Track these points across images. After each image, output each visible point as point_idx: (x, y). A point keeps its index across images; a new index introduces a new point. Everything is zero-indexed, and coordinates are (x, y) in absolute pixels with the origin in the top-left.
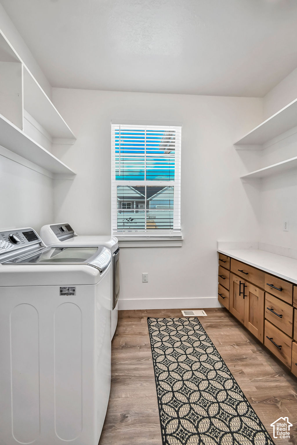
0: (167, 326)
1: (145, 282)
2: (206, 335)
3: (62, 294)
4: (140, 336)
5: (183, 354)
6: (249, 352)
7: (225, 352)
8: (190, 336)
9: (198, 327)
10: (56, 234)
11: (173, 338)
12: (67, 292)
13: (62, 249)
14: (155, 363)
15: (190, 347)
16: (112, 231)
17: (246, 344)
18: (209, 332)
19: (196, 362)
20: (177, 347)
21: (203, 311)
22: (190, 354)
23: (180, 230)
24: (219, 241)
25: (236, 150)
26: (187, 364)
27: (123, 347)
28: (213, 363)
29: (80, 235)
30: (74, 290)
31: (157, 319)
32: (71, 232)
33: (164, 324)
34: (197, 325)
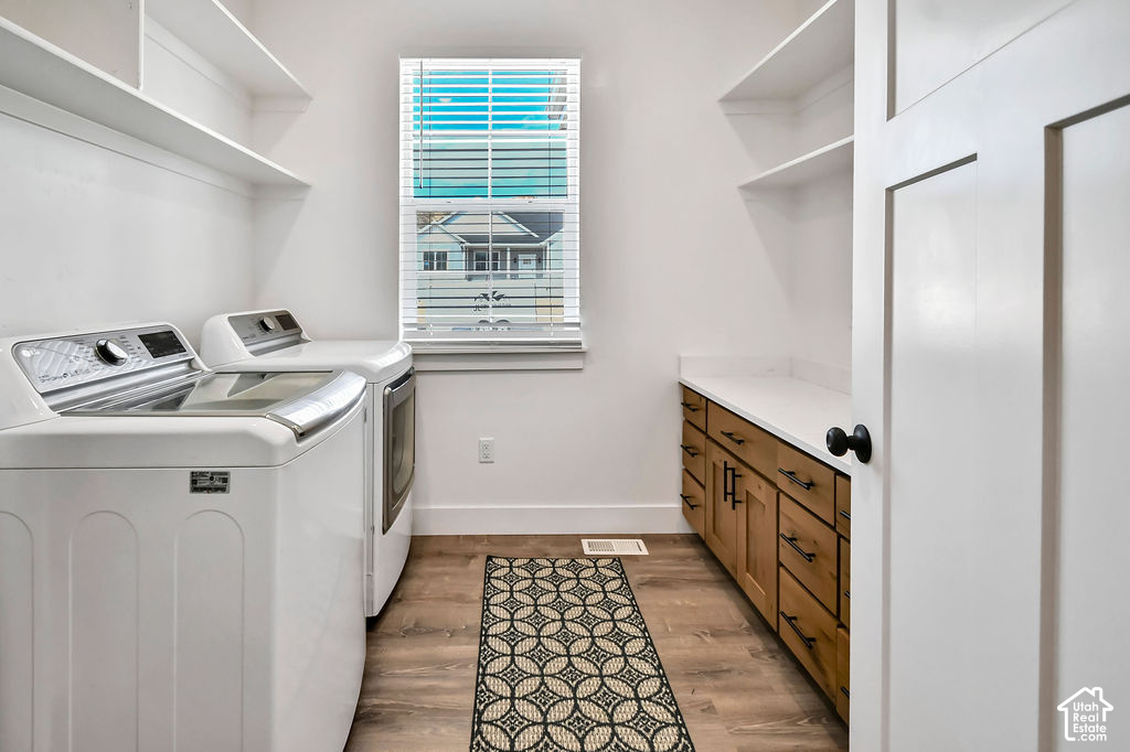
0: (534, 579)
1: (486, 461)
2: (633, 606)
3: (195, 489)
4: (457, 605)
5: (560, 656)
6: (741, 653)
7: (675, 652)
8: (589, 608)
9: (614, 585)
10: (244, 339)
11: (545, 611)
12: (207, 484)
13: (263, 375)
14: (482, 675)
15: (584, 637)
16: (402, 330)
17: (736, 634)
18: (645, 598)
19: (590, 676)
20: (548, 637)
21: (641, 542)
22: (579, 655)
23: (578, 324)
24: (682, 355)
25: (728, 115)
26: (565, 682)
27: (407, 633)
28: (634, 679)
29: (318, 339)
30: (225, 480)
31: (511, 560)
32: (290, 332)
33: (527, 575)
34: (614, 579)
